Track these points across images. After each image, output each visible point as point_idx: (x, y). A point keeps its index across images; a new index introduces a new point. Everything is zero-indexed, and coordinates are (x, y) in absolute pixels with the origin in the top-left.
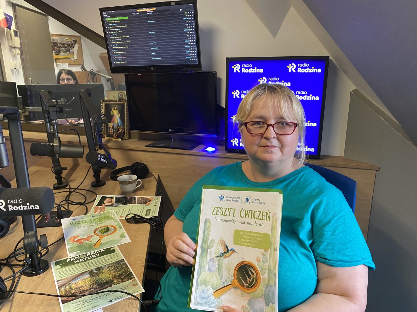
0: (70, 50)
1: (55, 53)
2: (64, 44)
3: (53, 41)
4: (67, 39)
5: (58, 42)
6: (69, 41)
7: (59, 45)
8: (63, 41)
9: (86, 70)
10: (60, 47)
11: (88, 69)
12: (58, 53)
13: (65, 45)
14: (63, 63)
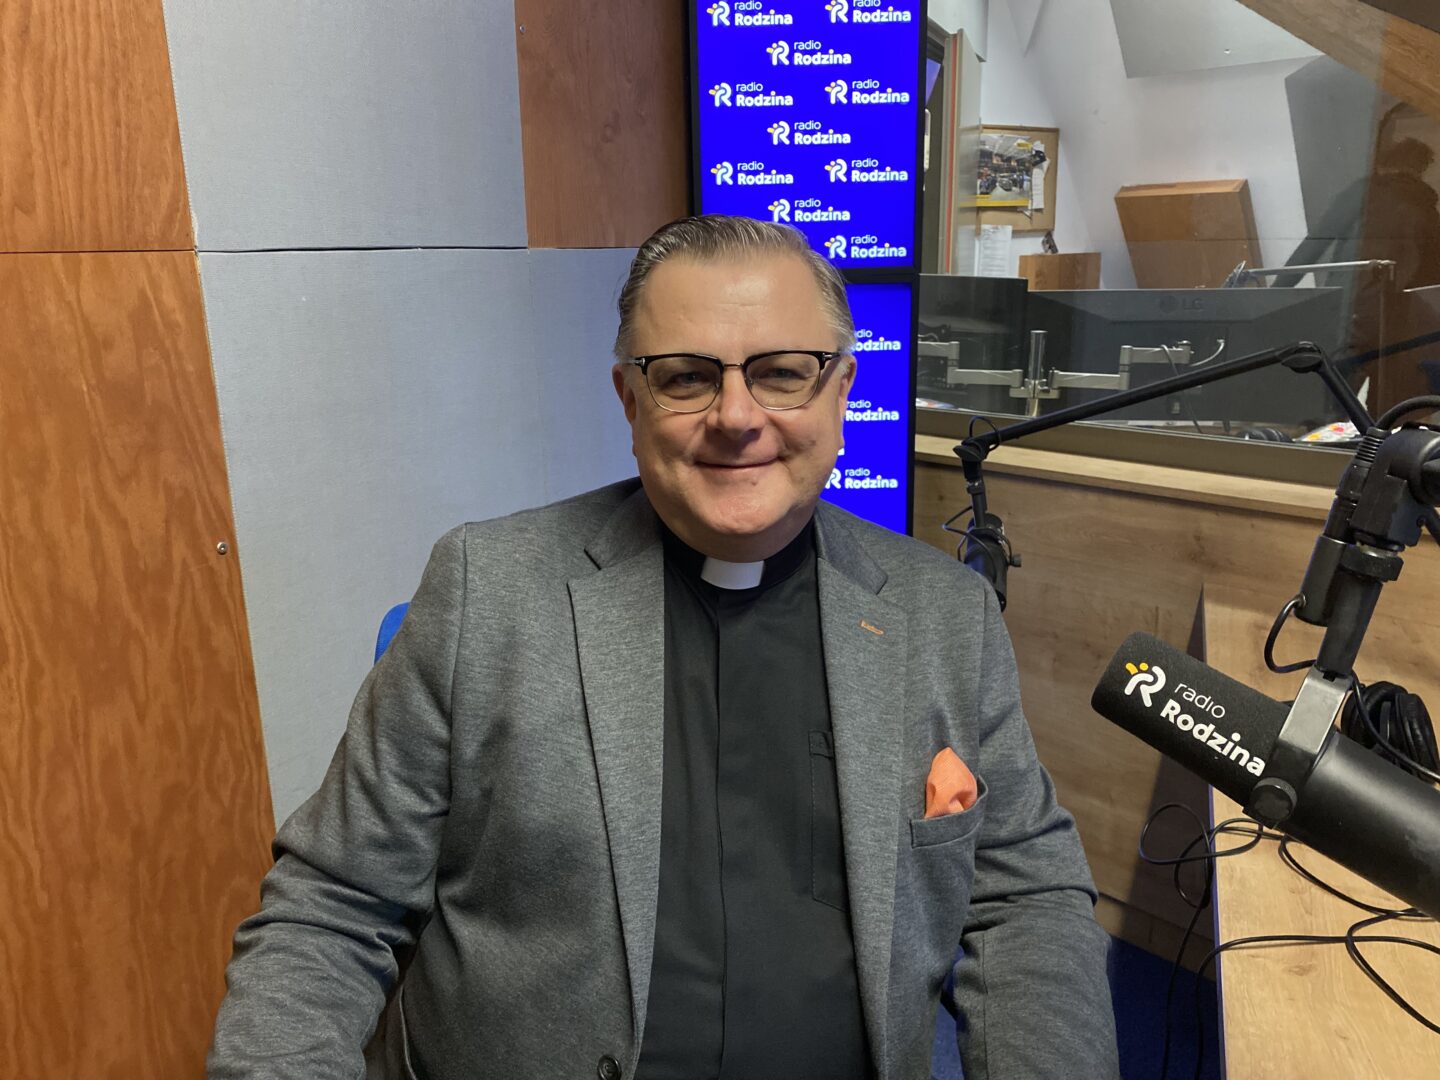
0: (1023, 180)
1: (981, 186)
2: (1009, 160)
3: (982, 147)
4: (1023, 142)
5: (995, 152)
6: (1024, 151)
7: (995, 162)
8: (1011, 150)
9: (1057, 251)
10: (997, 169)
11: (1063, 248)
12: (989, 188)
13: (1012, 163)
14: (996, 224)
